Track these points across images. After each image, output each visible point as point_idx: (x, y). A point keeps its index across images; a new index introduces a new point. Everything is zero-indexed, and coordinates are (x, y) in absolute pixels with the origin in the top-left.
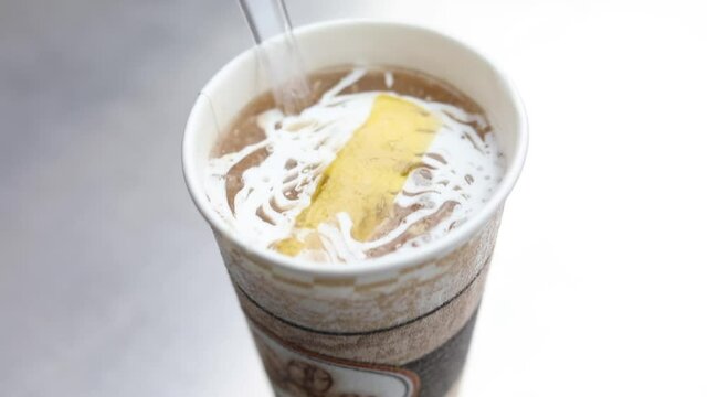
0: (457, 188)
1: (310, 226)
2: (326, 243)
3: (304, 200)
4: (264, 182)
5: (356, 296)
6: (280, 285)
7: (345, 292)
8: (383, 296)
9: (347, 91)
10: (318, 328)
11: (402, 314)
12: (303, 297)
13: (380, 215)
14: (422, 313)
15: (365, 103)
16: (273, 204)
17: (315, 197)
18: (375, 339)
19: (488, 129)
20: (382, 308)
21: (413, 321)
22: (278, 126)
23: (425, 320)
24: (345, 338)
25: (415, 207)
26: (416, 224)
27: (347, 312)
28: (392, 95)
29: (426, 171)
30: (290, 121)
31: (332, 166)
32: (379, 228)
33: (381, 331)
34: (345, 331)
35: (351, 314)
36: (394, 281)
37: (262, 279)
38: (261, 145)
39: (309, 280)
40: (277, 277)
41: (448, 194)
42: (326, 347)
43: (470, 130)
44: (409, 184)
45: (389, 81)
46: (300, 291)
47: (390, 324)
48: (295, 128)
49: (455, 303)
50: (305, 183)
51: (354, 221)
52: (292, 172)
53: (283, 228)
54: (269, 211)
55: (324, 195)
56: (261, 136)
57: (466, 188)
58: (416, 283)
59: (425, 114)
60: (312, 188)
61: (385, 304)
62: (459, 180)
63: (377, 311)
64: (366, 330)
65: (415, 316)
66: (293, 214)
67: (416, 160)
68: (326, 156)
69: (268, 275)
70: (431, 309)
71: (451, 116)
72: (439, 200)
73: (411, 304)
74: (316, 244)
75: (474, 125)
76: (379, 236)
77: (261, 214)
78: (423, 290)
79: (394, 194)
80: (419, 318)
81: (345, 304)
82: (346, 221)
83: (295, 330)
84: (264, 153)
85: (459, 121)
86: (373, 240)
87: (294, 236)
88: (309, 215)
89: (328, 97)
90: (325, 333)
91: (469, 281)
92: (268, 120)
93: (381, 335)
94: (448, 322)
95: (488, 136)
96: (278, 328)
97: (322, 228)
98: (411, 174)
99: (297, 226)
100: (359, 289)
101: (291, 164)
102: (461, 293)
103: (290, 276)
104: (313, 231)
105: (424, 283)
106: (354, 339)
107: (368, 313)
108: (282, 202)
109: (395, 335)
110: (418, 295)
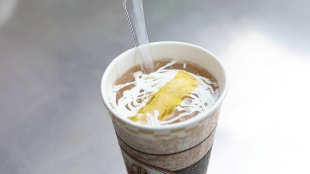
0: (201, 107)
1: (143, 113)
2: (148, 119)
3: (144, 104)
4: (131, 95)
5: (154, 139)
6: (128, 132)
7: (150, 137)
8: (164, 141)
9: (168, 68)
10: (141, 150)
11: (172, 149)
12: (135, 137)
13: (170, 112)
14: (180, 150)
15: (174, 73)
16: (132, 104)
17: (148, 103)
18: (162, 158)
19: (217, 87)
20: (164, 146)
21: (177, 153)
22: (140, 77)
23: (181, 154)
24: (151, 156)
25: (183, 111)
26: (182, 117)
27: (151, 145)
28: (184, 71)
29: (190, 99)
30: (145, 76)
31: (157, 93)
32: (168, 117)
33: (164, 155)
34: (151, 153)
35: (152, 147)
36: (168, 135)
37: (122, 129)
38: (133, 83)
39: (137, 130)
40: (127, 128)
41: (197, 108)
42: (144, 159)
43: (210, 87)
44: (183, 103)
45: (185, 66)
46: (135, 135)
47: (168, 153)
48: (146, 79)
49: (195, 149)
50: (145, 98)
51: (160, 113)
52: (142, 93)
53: (134, 112)
54: (130, 106)
55: (151, 103)
56: (134, 80)
57: (204, 107)
58: (177, 137)
59: (195, 80)
60: (147, 100)
61: (165, 144)
62: (202, 104)
63: (162, 146)
64: (159, 154)
65: (177, 151)
66: (138, 108)
67: (188, 95)
68: (155, 90)
69: (124, 127)
70: (184, 150)
71: (204, 81)
72: (193, 110)
73: (176, 146)
74: (144, 119)
75: (212, 85)
76: (168, 120)
77: (127, 107)
78: (180, 141)
79: (177, 106)
80: (179, 153)
81: (150, 142)
82: (157, 113)
83: (134, 151)
84: (133, 86)
85: (207, 84)
86: (165, 121)
87: (137, 115)
88: (144, 109)
89: (161, 69)
90: (144, 153)
91: (200, 142)
92: (137, 75)
93: (165, 157)
94: (192, 157)
95: (217, 90)
96: (128, 150)
97: (148, 114)
98: (185, 100)
99: (139, 112)
100: (155, 136)
101: (142, 91)
102: (197, 146)
103: (131, 128)
104: (144, 114)
105: (180, 138)
106: (154, 157)
107: (159, 147)
108: (135, 103)
109: (170, 158)
110: (178, 143)
